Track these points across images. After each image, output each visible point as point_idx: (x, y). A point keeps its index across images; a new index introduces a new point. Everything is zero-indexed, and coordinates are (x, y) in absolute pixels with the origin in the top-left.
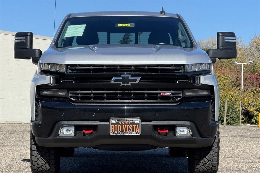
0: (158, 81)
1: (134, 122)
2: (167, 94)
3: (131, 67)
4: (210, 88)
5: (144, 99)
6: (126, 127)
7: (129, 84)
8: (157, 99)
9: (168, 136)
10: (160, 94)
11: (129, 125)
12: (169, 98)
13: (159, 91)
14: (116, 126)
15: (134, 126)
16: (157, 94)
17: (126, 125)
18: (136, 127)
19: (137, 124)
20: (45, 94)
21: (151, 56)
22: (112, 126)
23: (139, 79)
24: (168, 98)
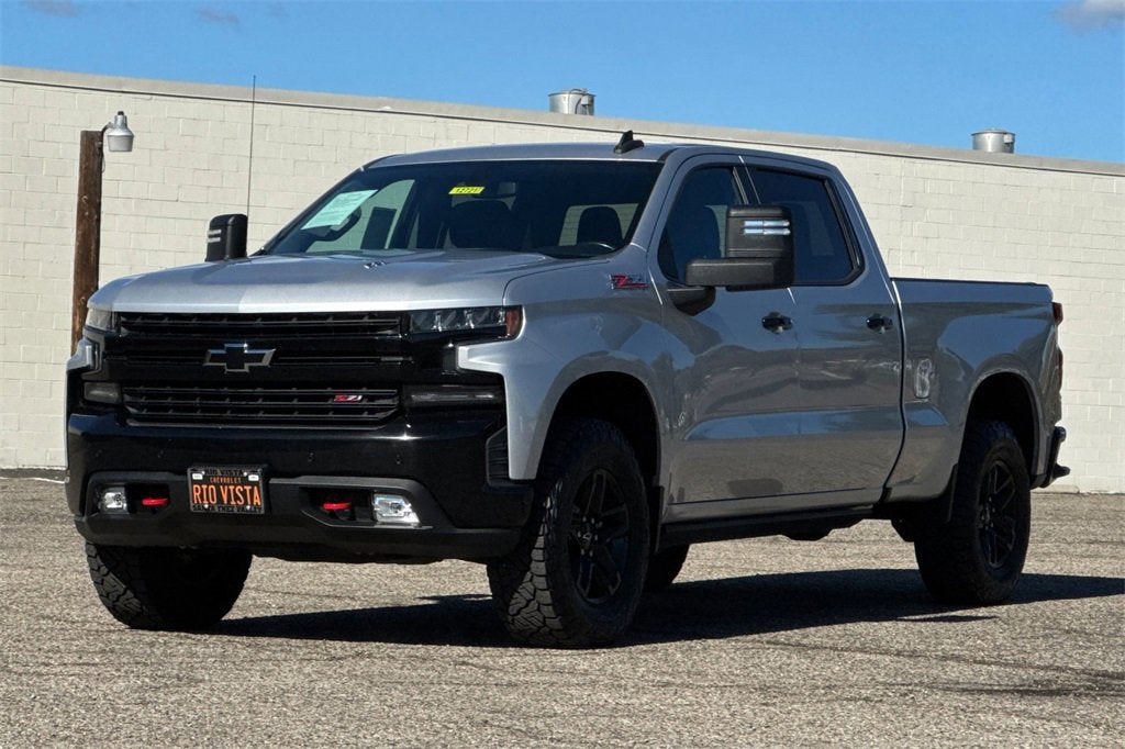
0: (328, 361)
1: (247, 477)
2: (352, 398)
3: (255, 320)
4: (494, 381)
5: (291, 410)
6: (229, 490)
7: (243, 368)
8: (326, 411)
9: (358, 520)
10: (334, 397)
11: (236, 485)
12: (361, 411)
13: (329, 390)
14: (204, 487)
15: (248, 488)
16: (325, 398)
17: (228, 485)
18: (252, 491)
19: (253, 484)
20: (96, 396)
21: (313, 288)
22: (195, 486)
23: (269, 353)
24: (355, 409)
